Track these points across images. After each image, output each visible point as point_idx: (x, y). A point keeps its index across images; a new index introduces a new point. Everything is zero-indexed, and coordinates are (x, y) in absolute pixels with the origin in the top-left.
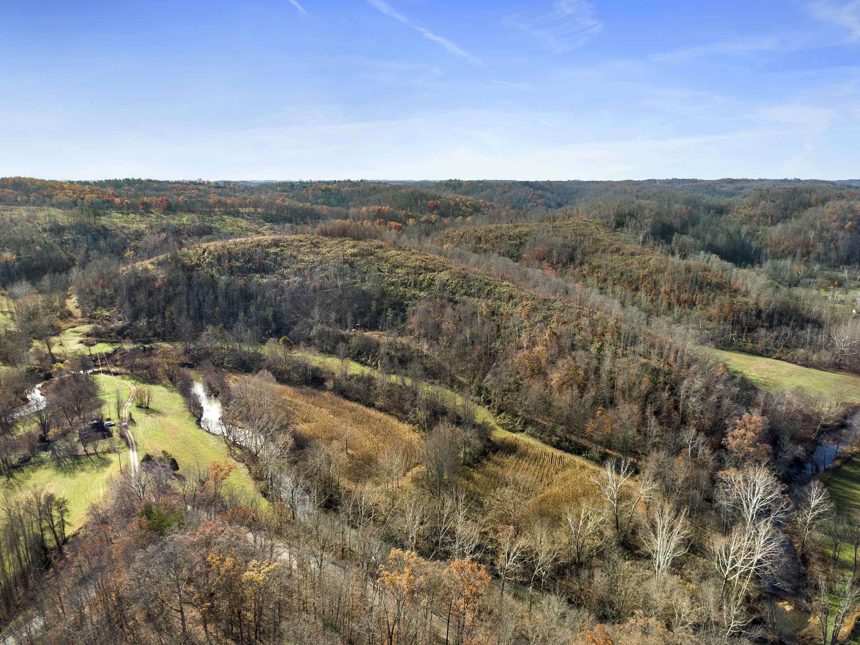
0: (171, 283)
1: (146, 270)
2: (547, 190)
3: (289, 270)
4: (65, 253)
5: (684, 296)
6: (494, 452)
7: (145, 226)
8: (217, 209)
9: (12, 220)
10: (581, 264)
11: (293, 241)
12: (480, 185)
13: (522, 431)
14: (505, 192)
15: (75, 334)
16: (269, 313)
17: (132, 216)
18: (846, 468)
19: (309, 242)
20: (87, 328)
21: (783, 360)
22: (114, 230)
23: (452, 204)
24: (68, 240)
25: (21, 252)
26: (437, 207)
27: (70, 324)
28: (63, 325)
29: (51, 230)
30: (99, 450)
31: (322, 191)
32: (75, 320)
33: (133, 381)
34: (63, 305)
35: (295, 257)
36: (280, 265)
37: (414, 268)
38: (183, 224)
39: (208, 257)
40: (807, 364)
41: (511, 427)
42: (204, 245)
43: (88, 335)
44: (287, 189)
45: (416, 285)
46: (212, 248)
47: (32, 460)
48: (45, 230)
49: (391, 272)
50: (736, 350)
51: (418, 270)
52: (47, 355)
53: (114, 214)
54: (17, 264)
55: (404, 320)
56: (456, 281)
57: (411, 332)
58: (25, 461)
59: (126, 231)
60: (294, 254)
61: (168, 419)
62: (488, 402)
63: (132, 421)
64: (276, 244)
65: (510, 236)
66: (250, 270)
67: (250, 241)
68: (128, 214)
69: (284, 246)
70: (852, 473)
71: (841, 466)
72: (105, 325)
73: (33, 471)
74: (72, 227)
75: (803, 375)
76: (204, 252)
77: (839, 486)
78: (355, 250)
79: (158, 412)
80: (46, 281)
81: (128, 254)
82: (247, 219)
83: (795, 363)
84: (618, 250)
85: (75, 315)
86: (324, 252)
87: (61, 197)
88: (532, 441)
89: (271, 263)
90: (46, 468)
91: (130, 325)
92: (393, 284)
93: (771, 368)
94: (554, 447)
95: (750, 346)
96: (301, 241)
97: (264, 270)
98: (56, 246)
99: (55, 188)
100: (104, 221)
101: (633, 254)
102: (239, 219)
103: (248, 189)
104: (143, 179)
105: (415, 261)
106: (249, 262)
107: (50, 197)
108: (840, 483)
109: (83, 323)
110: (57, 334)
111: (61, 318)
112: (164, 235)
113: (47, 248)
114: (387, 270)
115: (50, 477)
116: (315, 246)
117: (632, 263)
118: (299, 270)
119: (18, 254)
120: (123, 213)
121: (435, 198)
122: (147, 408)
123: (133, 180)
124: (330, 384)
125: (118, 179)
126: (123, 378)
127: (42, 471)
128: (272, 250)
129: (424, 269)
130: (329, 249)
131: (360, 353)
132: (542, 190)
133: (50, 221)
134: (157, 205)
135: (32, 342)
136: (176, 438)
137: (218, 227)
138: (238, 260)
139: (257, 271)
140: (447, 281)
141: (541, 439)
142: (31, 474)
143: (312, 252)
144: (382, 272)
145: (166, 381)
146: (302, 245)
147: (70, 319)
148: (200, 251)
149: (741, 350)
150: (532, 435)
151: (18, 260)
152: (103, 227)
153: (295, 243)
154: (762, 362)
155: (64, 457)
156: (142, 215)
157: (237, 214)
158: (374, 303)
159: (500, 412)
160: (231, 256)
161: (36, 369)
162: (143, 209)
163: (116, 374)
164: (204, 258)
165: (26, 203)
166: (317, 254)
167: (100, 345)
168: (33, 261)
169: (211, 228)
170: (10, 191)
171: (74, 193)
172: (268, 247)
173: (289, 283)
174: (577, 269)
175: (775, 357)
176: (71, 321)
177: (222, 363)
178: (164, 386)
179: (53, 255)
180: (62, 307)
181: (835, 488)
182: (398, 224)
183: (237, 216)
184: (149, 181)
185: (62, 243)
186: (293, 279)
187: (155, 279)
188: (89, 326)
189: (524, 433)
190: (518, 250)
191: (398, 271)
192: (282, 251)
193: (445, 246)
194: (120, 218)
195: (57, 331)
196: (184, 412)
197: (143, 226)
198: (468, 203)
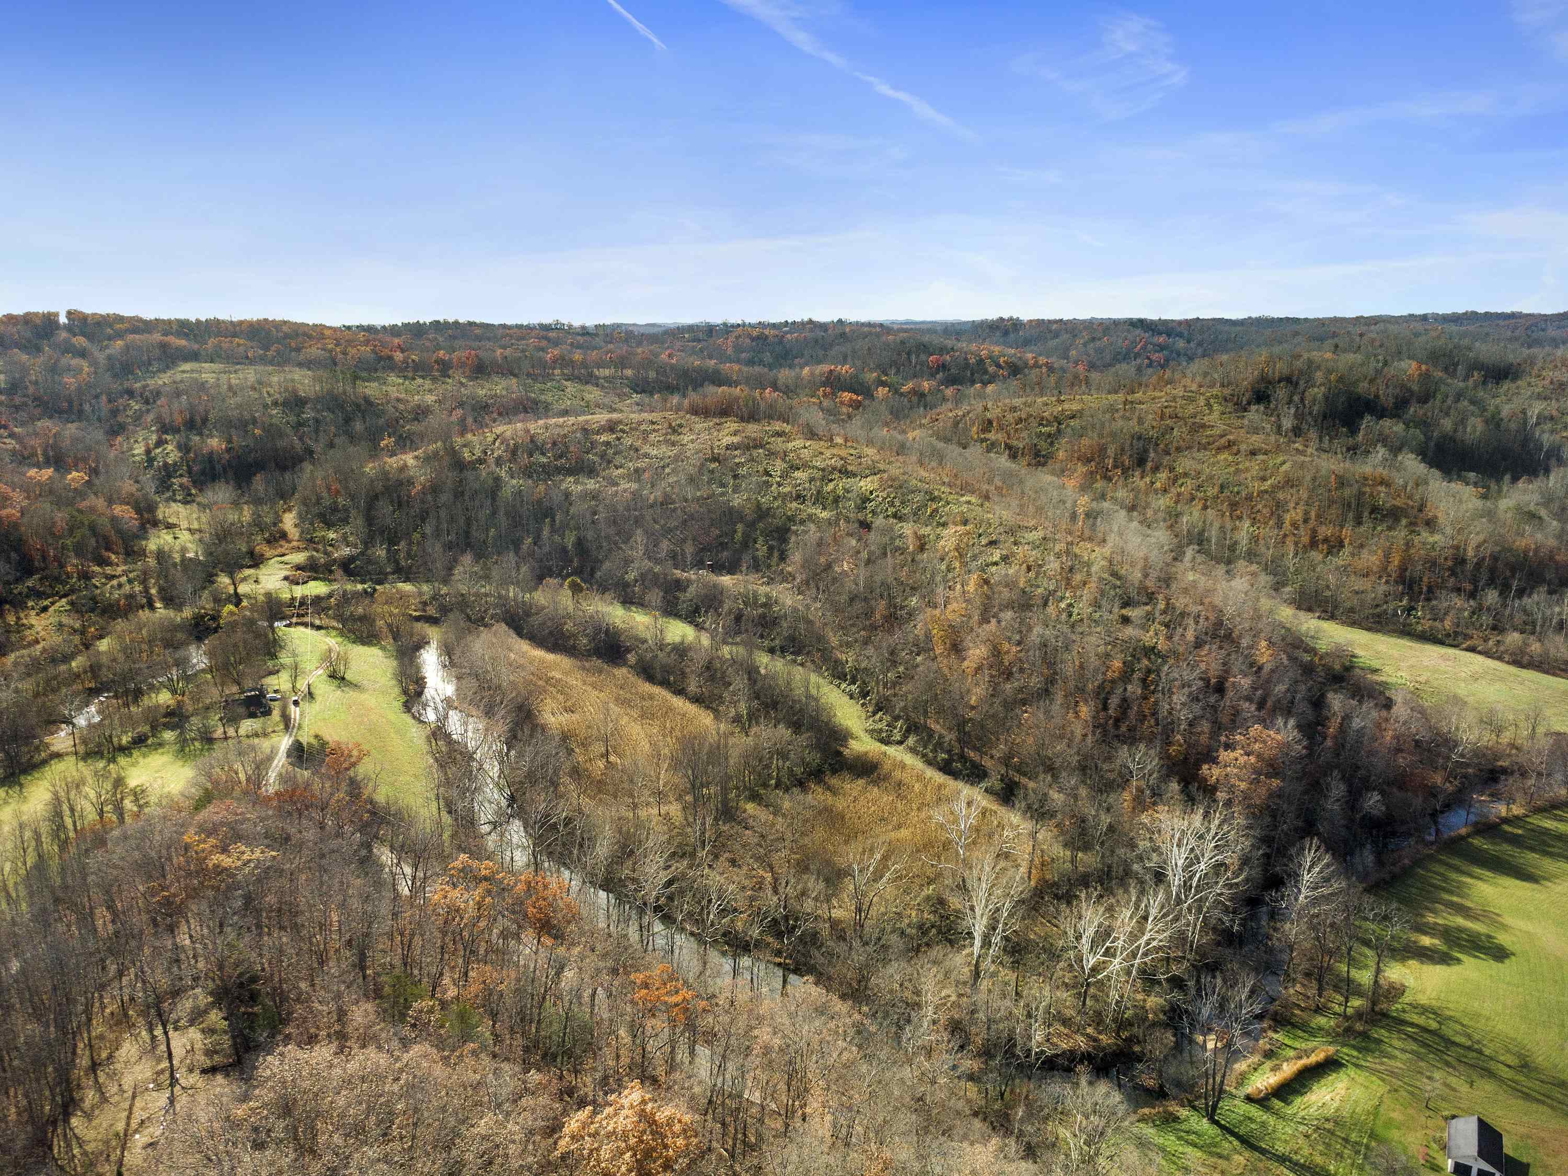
0: (435, 489)
1: (404, 468)
2: (1180, 335)
3: (620, 471)
4: (301, 439)
5: (1325, 531)
6: (834, 771)
7: (434, 398)
8: (557, 371)
9: (230, 388)
10: (1156, 469)
11: (640, 423)
12: (1054, 327)
13: (900, 743)
14: (1093, 339)
15: (281, 566)
16: (570, 540)
17: (419, 381)
18: (1477, 842)
19: (666, 425)
20: (299, 558)
21: (1480, 653)
22: (382, 404)
23: (973, 361)
24: (308, 419)
25: (235, 438)
26: (943, 367)
27: (280, 551)
28: (268, 552)
29: (285, 404)
30: (242, 732)
31: (753, 339)
32: (287, 545)
33: (339, 639)
34: (278, 520)
35: (637, 450)
36: (609, 462)
37: (823, 470)
38: (496, 395)
39: (499, 448)
40: (1520, 660)
41: (884, 735)
42: (499, 430)
43: (298, 568)
44: (701, 335)
45: (820, 499)
46: (508, 434)
47: (150, 742)
48: (275, 404)
49: (785, 475)
50: (1394, 631)
51: (826, 475)
52: (230, 595)
53: (393, 378)
54: (227, 456)
55: (783, 558)
56: (884, 494)
57: (791, 577)
58: (139, 741)
59: (401, 407)
60: (638, 444)
61: (364, 697)
62: (864, 694)
63: (311, 695)
64: (611, 427)
65: (1042, 419)
66: (559, 470)
67: (570, 423)
68: (414, 379)
69: (623, 431)
70: (1486, 851)
71: (1469, 836)
72: (325, 553)
73: (144, 756)
74: (318, 399)
75: (1502, 679)
76: (495, 440)
77: (1442, 870)
78: (736, 439)
79: (355, 686)
80: (259, 483)
81: (385, 442)
82: (603, 387)
83: (1500, 659)
84: (1230, 445)
85: (290, 536)
86: (685, 442)
87: (314, 351)
88: (910, 760)
89: (596, 459)
90: (163, 754)
91: (362, 553)
92: (784, 497)
93: (1443, 666)
94: (940, 769)
95: (1425, 625)
96: (653, 423)
97: (582, 469)
98: (289, 430)
99: (310, 337)
100: (371, 389)
101: (1253, 453)
102: (589, 387)
103: (634, 337)
104: (461, 321)
105: (828, 458)
106: (561, 457)
107: (298, 350)
108: (1447, 864)
109: (298, 549)
110: (256, 565)
111: (269, 542)
112: (459, 412)
113: (272, 431)
114: (779, 473)
115: (164, 765)
116: (674, 431)
117: (1247, 470)
118: (637, 470)
119: (230, 441)
120: (405, 378)
121: (942, 350)
122: (343, 678)
123: (446, 323)
124: (632, 658)
125: (421, 322)
126: (328, 635)
127: (157, 756)
128: (603, 438)
129: (840, 472)
130: (694, 437)
131: (696, 611)
132: (1169, 335)
133: (286, 390)
134: (462, 365)
135: (217, 575)
136: (361, 723)
137: (550, 400)
138: (543, 454)
139: (570, 472)
140: (871, 493)
141: (924, 756)
142: (141, 760)
143: (667, 441)
144: (771, 476)
145: (388, 642)
146: (654, 430)
147: (282, 543)
148: (490, 439)
149: (1406, 632)
150: (913, 750)
151: (228, 450)
152: (366, 399)
153: (643, 427)
154: (1431, 654)
155: (193, 739)
156: (434, 380)
157: (589, 379)
158: (740, 527)
159: (879, 708)
160: (534, 446)
161: (207, 614)
162: (438, 370)
163: (319, 628)
164: (492, 450)
165: (263, 360)
166: (673, 444)
167: (312, 584)
168: (250, 453)
169: (536, 402)
170: (242, 341)
171: (336, 345)
172: (598, 433)
173: (617, 492)
174: (1148, 479)
175: (1464, 646)
176: (281, 546)
177: (483, 618)
178: (383, 648)
179: (281, 444)
180: (275, 524)
181: (1430, 871)
182: (855, 397)
183: (587, 383)
184: (471, 324)
185: (300, 424)
186: (624, 485)
187: (410, 482)
188: (303, 554)
189: (901, 748)
190: (1052, 444)
191: (797, 474)
192: (618, 439)
193: (910, 436)
194: (399, 384)
195: (256, 561)
196: (392, 687)
197: (430, 399)
198: (1002, 360)
